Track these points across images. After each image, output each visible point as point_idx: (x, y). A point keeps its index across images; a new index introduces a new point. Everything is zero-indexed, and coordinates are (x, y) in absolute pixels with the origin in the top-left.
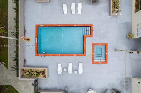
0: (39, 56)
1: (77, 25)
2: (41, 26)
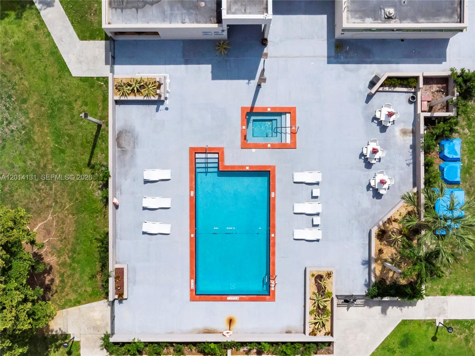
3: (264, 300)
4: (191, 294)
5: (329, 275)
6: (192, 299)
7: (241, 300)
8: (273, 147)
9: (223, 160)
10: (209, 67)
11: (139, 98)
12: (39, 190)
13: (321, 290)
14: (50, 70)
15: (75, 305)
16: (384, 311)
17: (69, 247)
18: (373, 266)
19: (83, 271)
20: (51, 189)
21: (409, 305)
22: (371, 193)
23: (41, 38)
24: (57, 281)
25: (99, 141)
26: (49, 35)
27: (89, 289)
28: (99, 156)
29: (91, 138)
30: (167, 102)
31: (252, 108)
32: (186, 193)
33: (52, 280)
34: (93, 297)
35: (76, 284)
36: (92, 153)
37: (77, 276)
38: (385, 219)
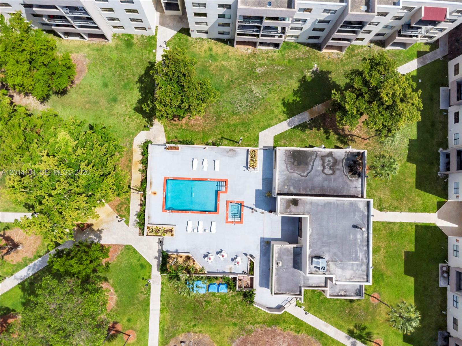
0: (166, 212)
1: (210, 179)
2: (170, 178)
3: (163, 208)
4: (167, 178)
5: (172, 235)
6: (165, 178)
7: (163, 198)
8: (227, 214)
9: (222, 193)
10: (261, 188)
11: (249, 159)
12: (213, 117)
13: (166, 232)
14: (262, 123)
15: (164, 129)
16: (156, 258)
17: (189, 128)
18: (175, 254)
19: (178, 133)
20: (213, 122)
21: (158, 268)
22: (206, 254)
23: (275, 120)
24: (175, 123)
25: (232, 142)
26: (276, 124)
27: (171, 136)
28: (226, 142)
29: (233, 139)
30: (247, 171)
31: (243, 206)
32: (209, 177)
33: (175, 121)
34: (168, 137)
35: (173, 130)
36: (227, 139)
37: (177, 131)
38: (194, 260)
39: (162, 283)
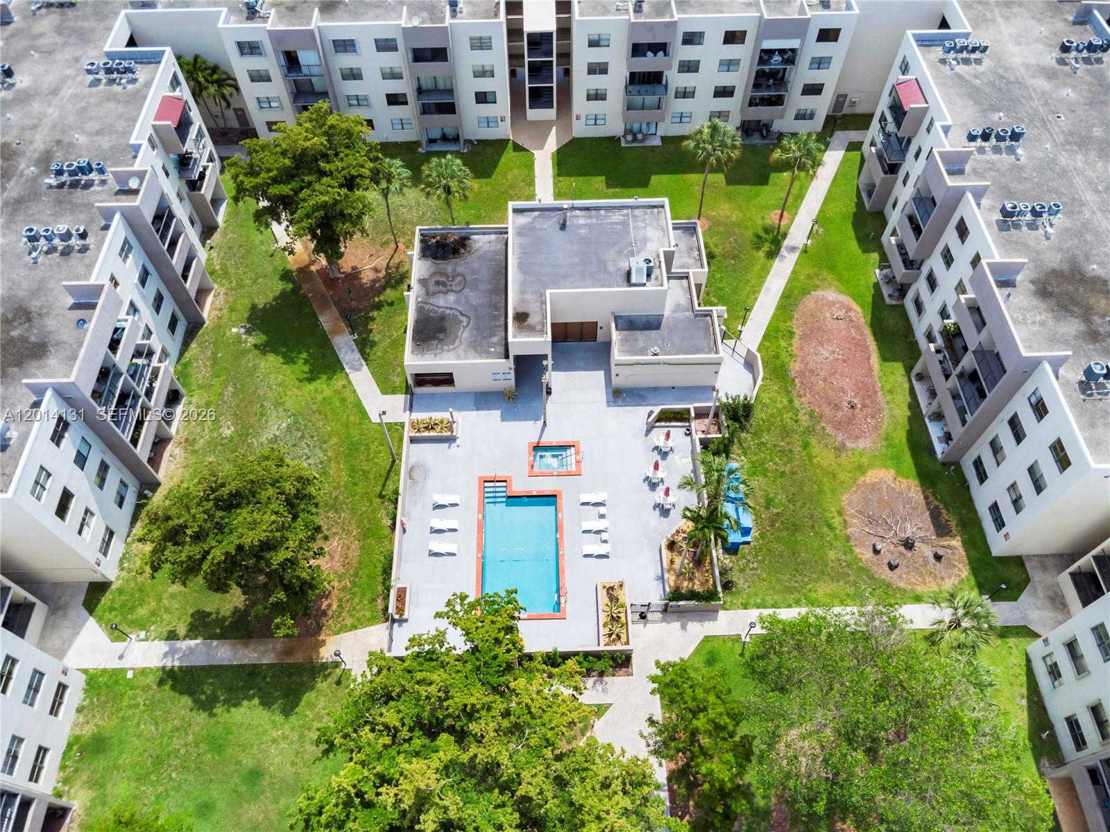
0: (564, 609)
1: (479, 512)
3: (555, 619)
5: (621, 586)
8: (560, 475)
9: (511, 487)
10: (498, 412)
11: (432, 434)
12: (328, 518)
13: (613, 599)
14: (352, 418)
15: (351, 630)
16: (684, 627)
17: (351, 572)
19: (363, 595)
20: (340, 518)
21: (710, 620)
22: (657, 512)
23: (347, 394)
24: (334, 607)
25: (392, 474)
26: (355, 391)
27: (368, 614)
28: (390, 486)
29: (384, 473)
30: (458, 441)
31: (538, 443)
32: (474, 516)
33: (330, 605)
34: (372, 621)
35: (354, 609)
36: (384, 485)
37: (357, 600)
38: (674, 531)
39: (746, 608)
